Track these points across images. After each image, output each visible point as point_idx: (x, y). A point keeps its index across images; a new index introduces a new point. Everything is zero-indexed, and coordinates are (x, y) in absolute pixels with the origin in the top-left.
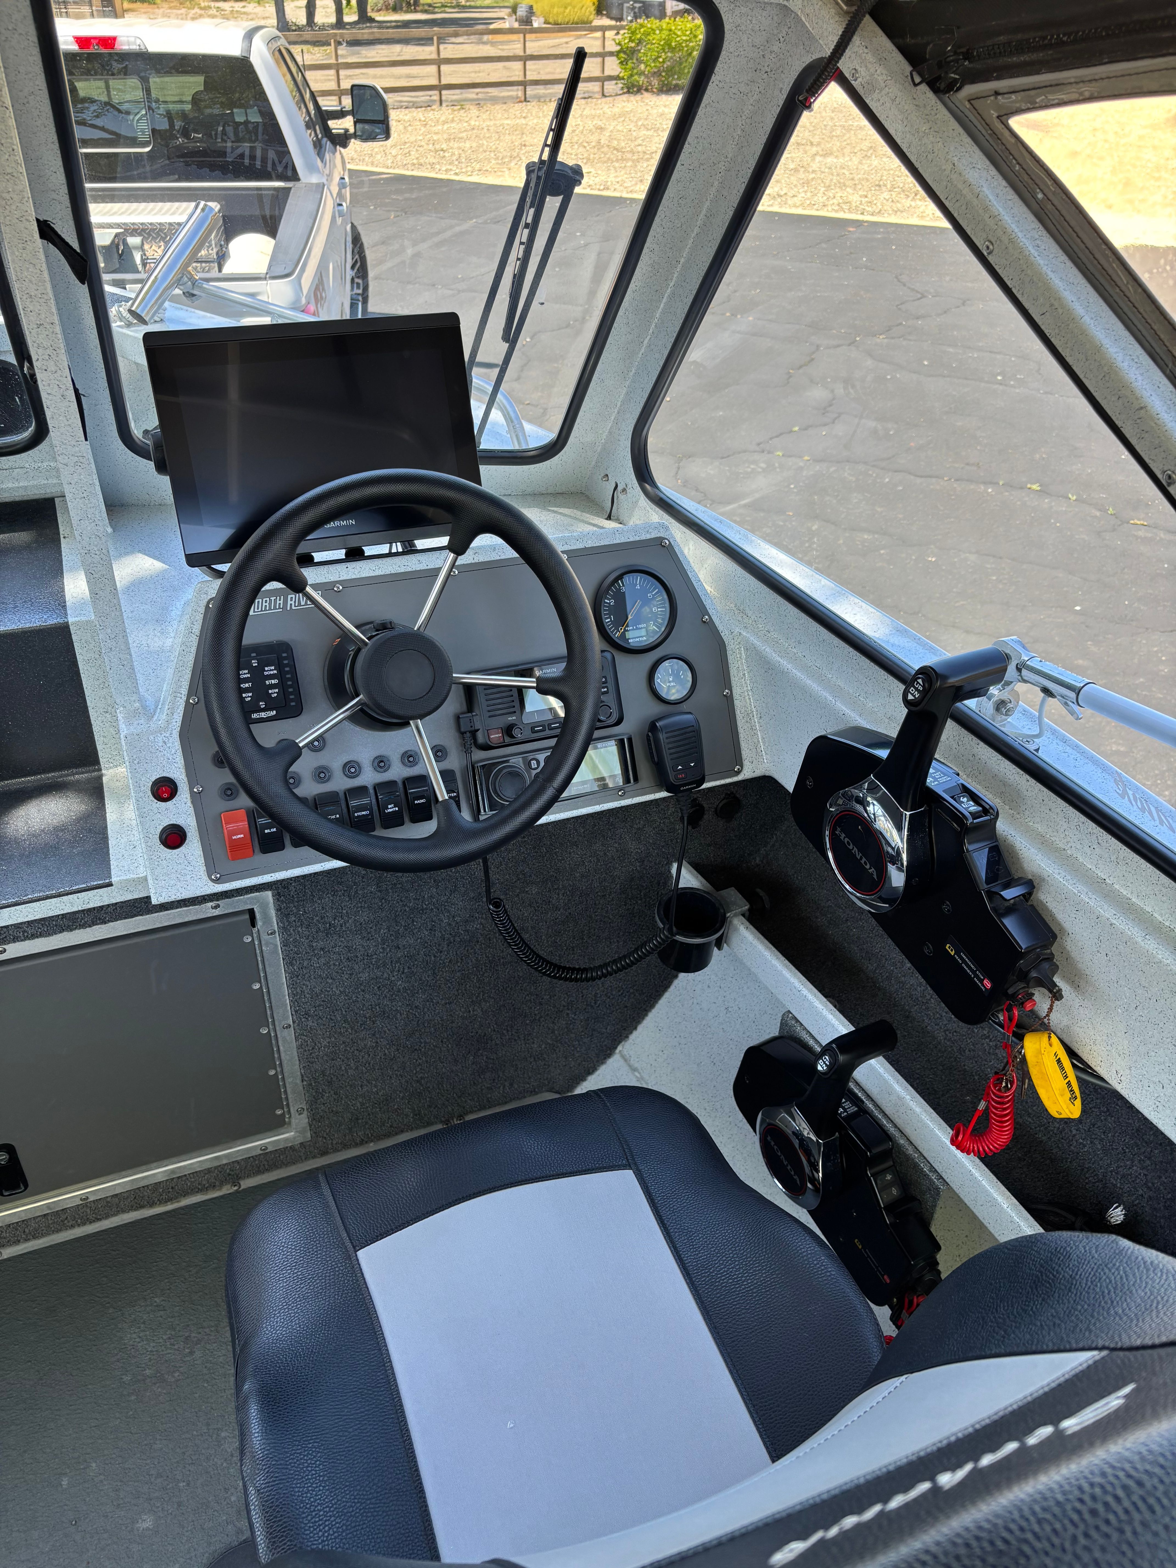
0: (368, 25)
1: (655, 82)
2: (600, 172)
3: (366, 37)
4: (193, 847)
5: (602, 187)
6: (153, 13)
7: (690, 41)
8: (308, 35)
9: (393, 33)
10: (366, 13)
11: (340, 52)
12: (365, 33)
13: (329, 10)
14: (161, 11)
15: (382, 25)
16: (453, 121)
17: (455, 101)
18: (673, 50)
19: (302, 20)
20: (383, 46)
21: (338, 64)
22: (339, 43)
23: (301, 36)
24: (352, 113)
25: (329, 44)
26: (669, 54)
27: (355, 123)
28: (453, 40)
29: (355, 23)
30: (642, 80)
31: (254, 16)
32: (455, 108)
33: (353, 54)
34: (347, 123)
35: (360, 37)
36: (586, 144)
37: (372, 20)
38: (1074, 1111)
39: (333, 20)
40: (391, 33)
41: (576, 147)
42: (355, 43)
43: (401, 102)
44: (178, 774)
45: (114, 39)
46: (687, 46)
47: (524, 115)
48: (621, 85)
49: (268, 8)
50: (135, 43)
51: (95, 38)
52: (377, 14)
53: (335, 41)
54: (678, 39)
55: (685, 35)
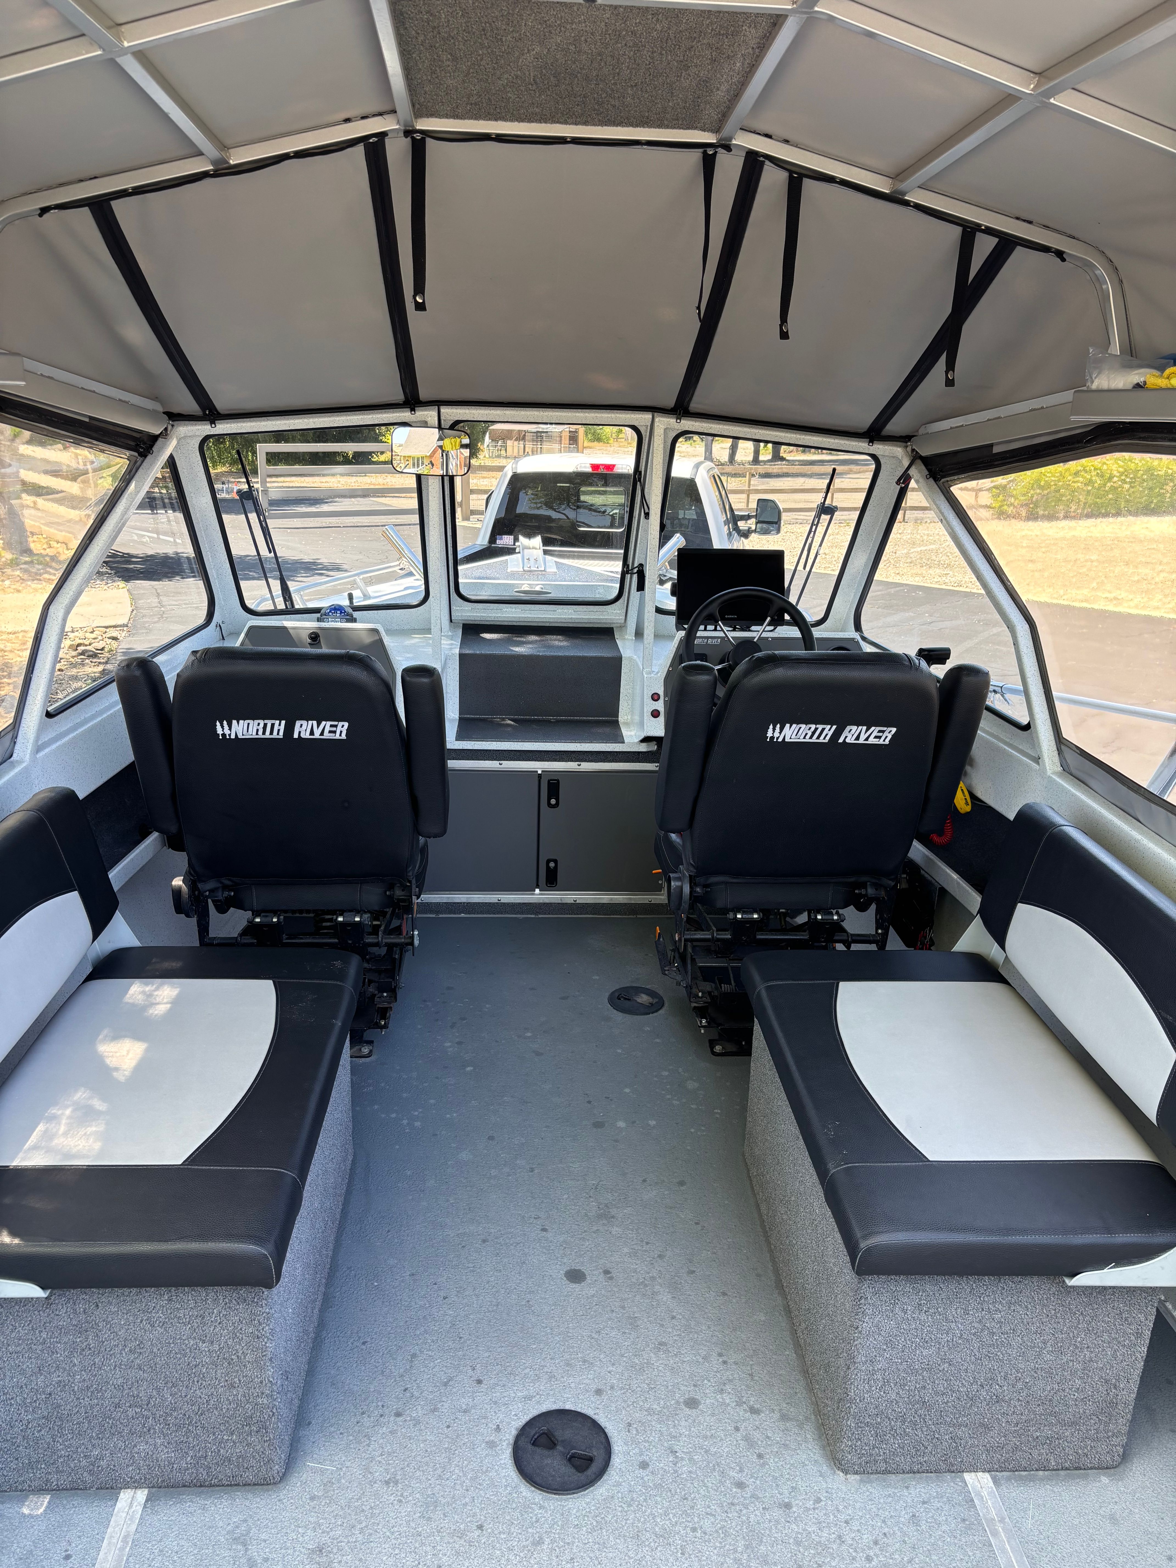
0: (779, 463)
1: (1024, 513)
2: (956, 574)
3: (775, 471)
4: (661, 719)
5: (956, 585)
6: (606, 450)
7: (1059, 481)
8: (729, 469)
9: (798, 469)
10: (779, 453)
11: (752, 482)
12: (777, 468)
13: (747, 451)
14: (612, 449)
15: (792, 463)
16: (838, 534)
17: (843, 520)
18: (1041, 488)
19: (725, 458)
20: (789, 479)
21: (749, 490)
22: (753, 475)
23: (723, 469)
24: (756, 516)
25: (745, 477)
26: (1038, 491)
27: (757, 523)
28: (849, 476)
29: (769, 461)
30: (1010, 510)
31: (686, 454)
32: (842, 525)
33: (763, 484)
34: (752, 523)
35: (770, 471)
36: (949, 554)
37: (783, 459)
38: (968, 809)
39: (751, 458)
40: (797, 469)
41: (941, 555)
42: (767, 475)
43: (797, 519)
44: (661, 692)
45: (614, 466)
46: (1055, 485)
47: (900, 532)
48: (991, 512)
49: (698, 448)
50: (626, 469)
51: (602, 465)
52: (789, 455)
53: (750, 473)
54: (1046, 479)
55: (1054, 476)
